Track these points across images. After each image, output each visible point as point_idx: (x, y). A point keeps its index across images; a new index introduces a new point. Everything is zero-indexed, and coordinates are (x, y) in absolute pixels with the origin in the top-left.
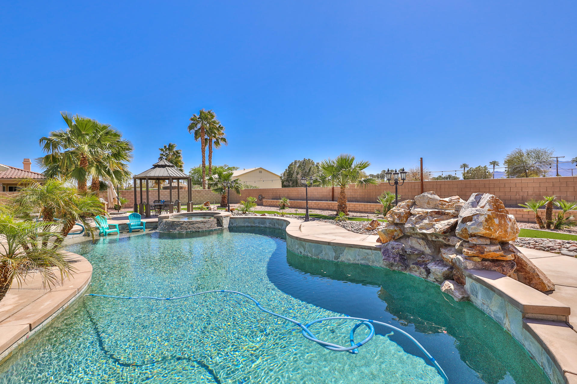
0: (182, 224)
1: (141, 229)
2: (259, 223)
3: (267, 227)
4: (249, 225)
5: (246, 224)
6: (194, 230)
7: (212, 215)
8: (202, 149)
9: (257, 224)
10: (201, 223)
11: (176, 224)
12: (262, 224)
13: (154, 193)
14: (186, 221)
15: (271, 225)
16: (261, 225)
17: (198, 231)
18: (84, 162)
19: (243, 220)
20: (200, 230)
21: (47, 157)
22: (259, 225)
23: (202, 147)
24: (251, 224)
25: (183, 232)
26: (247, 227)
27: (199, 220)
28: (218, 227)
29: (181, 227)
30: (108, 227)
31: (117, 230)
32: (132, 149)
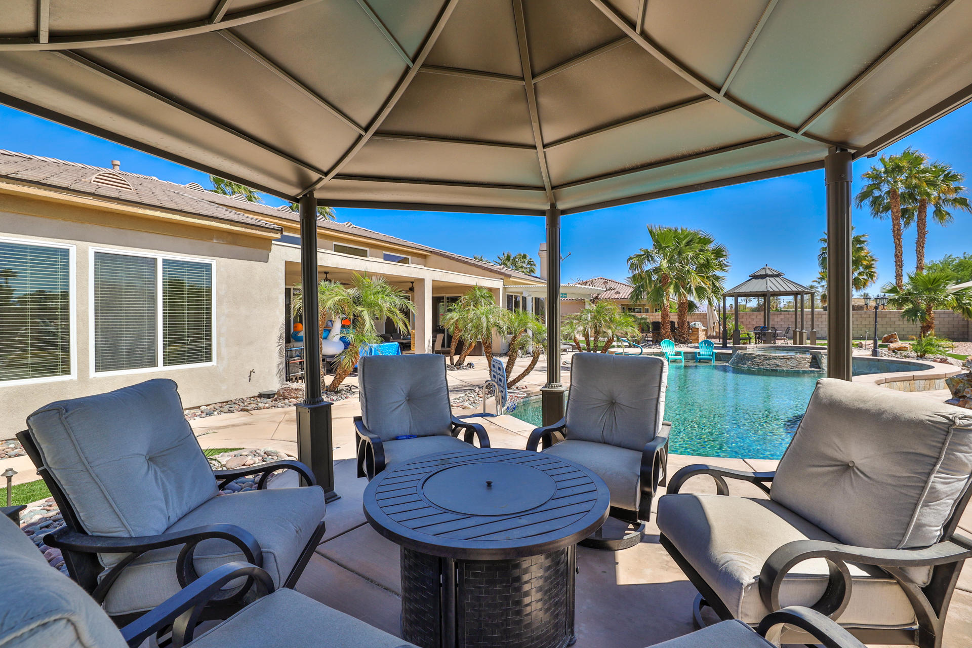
0: (755, 358)
1: (710, 360)
6: (769, 367)
7: (806, 350)
8: (894, 231)
10: (781, 359)
11: (747, 357)
13: (789, 316)
14: (760, 354)
17: (775, 370)
18: (665, 279)
20: (778, 368)
21: (634, 276)
23: (894, 227)
25: (754, 368)
27: (780, 355)
28: (810, 368)
29: (753, 362)
30: (674, 353)
31: (682, 357)
32: (727, 254)
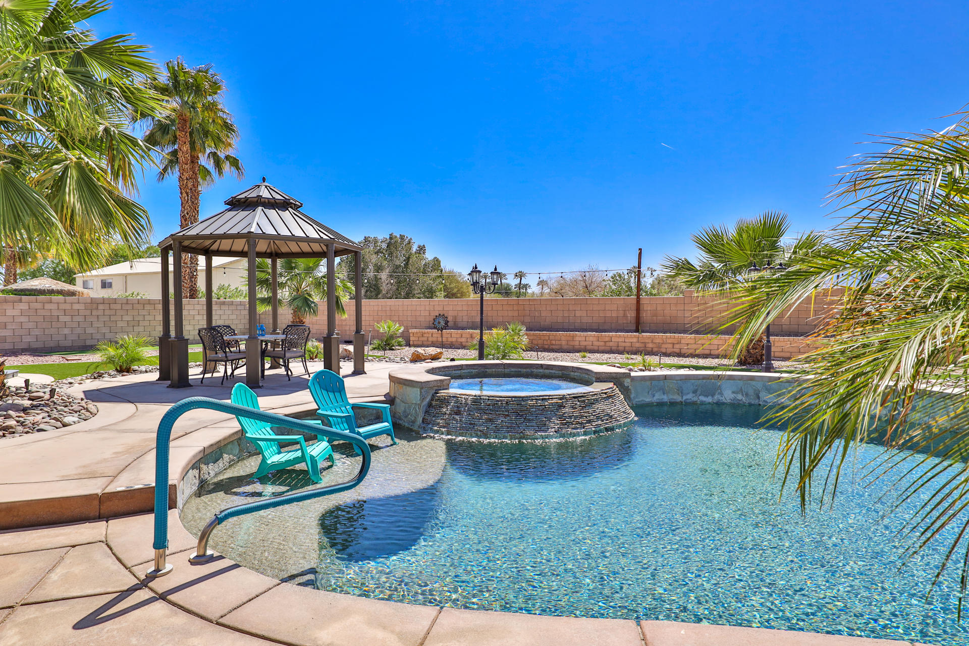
2: (695, 392)
3: (723, 404)
4: (665, 398)
5: (658, 397)
9: (690, 397)
12: (707, 396)
15: (739, 397)
16: (702, 398)
19: (648, 383)
22: (695, 399)
24: (671, 397)
26: (661, 404)
